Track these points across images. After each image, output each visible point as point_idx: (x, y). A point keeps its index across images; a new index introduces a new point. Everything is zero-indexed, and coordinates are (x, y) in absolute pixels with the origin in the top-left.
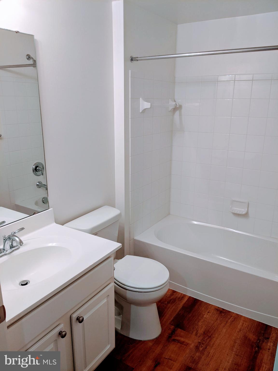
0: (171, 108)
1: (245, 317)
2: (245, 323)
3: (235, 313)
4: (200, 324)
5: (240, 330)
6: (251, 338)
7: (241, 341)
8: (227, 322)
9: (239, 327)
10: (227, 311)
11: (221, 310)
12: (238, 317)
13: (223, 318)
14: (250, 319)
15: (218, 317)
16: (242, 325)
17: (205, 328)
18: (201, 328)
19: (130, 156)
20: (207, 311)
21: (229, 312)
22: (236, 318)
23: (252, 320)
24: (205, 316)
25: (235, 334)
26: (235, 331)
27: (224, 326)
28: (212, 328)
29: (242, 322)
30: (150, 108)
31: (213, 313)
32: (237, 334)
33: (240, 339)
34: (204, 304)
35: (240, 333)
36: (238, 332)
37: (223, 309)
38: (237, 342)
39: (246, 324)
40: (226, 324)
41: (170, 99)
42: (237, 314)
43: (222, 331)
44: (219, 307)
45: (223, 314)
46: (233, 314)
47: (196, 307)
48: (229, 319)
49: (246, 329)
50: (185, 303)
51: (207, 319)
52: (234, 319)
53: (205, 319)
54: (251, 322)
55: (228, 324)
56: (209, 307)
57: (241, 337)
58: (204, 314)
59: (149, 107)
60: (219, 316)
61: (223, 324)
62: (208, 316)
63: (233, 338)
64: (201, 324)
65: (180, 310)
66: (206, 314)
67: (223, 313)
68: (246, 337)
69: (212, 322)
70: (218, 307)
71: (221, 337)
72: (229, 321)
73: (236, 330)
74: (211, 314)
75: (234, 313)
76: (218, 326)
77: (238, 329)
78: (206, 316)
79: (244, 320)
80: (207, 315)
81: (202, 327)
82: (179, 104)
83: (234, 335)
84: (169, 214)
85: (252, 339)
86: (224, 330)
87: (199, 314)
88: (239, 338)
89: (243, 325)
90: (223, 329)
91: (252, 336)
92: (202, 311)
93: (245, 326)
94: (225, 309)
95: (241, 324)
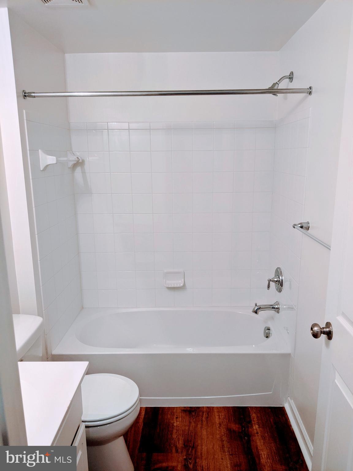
0: (71, 164)
1: (217, 407)
2: (220, 414)
3: (205, 407)
4: (174, 436)
5: (220, 424)
6: (235, 429)
7: (226, 436)
8: (202, 420)
9: (217, 421)
10: (196, 408)
11: (189, 409)
12: (210, 410)
13: (196, 418)
14: (223, 407)
15: (190, 420)
16: (220, 418)
17: (183, 438)
18: (178, 441)
19: (36, 233)
20: (175, 417)
21: (198, 408)
22: (209, 412)
23: (226, 407)
24: (175, 424)
25: (217, 431)
26: (215, 428)
27: (202, 427)
28: (190, 435)
29: (217, 414)
30: (56, 164)
31: (182, 416)
32: (220, 430)
33: (225, 435)
34: (167, 410)
35: (222, 427)
36: (219, 427)
37: (191, 407)
38: (224, 439)
39: (222, 415)
40: (202, 425)
41: (68, 152)
42: (207, 407)
43: (202, 434)
44: (185, 407)
45: (193, 414)
46: (203, 409)
47: (159, 418)
48: (202, 417)
49: (225, 420)
50: (144, 418)
51: (180, 427)
52: (208, 414)
53: (178, 428)
54: (226, 410)
55: (204, 423)
56: (175, 411)
57: (225, 432)
58: (173, 422)
59: (55, 162)
60: (190, 418)
61: (199, 426)
62: (178, 423)
63: (218, 436)
64: (176, 435)
65: (143, 429)
66: (175, 422)
67: (193, 412)
68: (230, 431)
69: (187, 428)
70: (183, 407)
71: (205, 441)
72: (204, 419)
73: (216, 426)
74: (180, 419)
75: (203, 407)
76: (195, 430)
77: (217, 424)
78: (177, 423)
79: (218, 412)
80: (177, 421)
81: (179, 439)
82: (81, 158)
83: (216, 433)
84: (83, 308)
85: (237, 429)
86: (204, 432)
87: (167, 424)
88: (223, 434)
89: (220, 416)
90: (202, 431)
91: (234, 427)
92: (169, 419)
93: (222, 417)
94: (193, 407)
95: (217, 417)
